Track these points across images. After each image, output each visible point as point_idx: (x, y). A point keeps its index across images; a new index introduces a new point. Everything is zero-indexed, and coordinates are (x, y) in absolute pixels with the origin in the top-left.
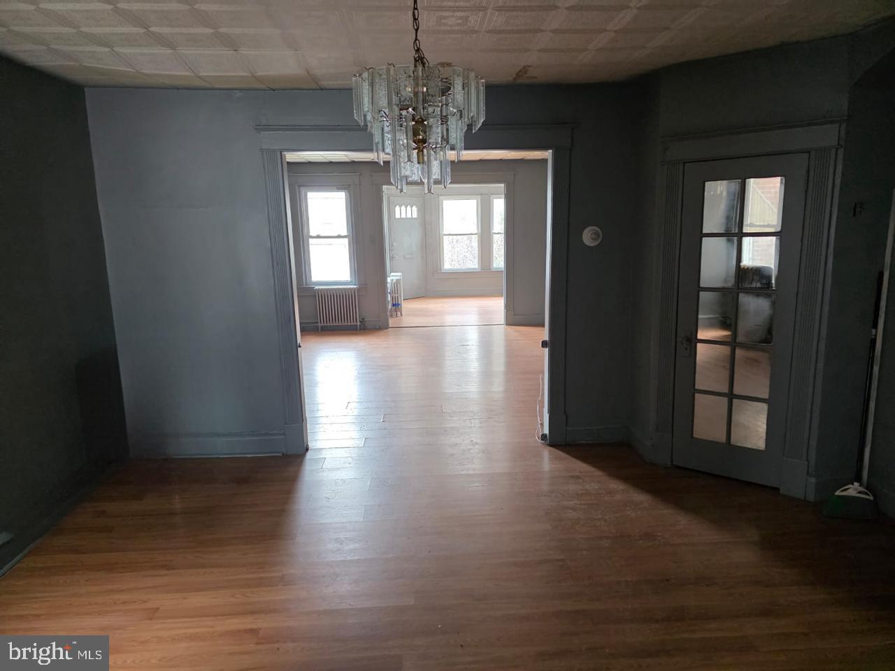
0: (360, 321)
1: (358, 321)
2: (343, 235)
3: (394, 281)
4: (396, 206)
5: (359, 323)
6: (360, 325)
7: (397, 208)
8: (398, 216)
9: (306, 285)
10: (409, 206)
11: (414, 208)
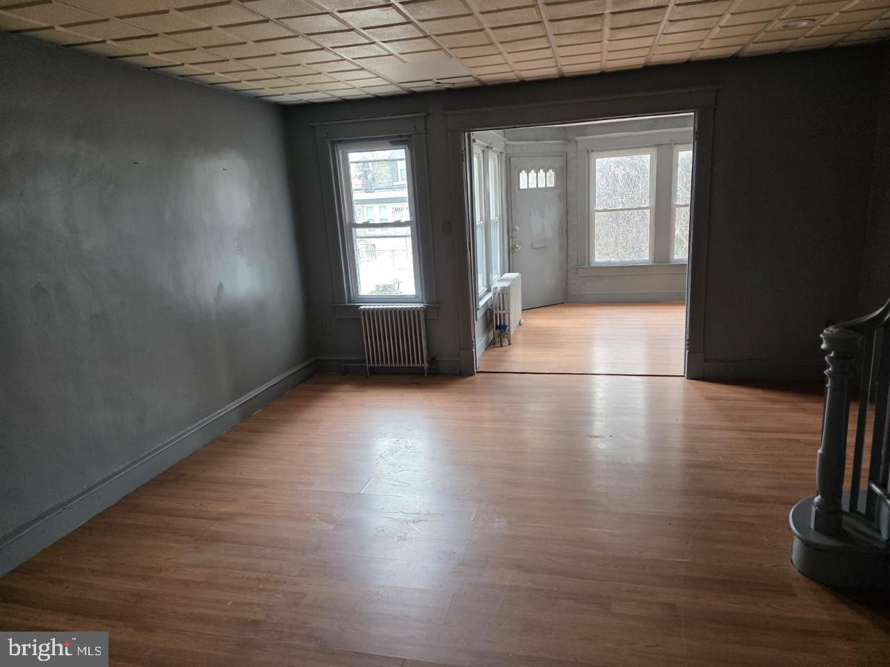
0: (429, 362)
1: (425, 362)
2: (403, 221)
3: (499, 289)
4: (520, 172)
5: (426, 365)
6: (428, 368)
7: (523, 175)
8: (523, 186)
9: (350, 302)
10: (541, 171)
11: (551, 173)
